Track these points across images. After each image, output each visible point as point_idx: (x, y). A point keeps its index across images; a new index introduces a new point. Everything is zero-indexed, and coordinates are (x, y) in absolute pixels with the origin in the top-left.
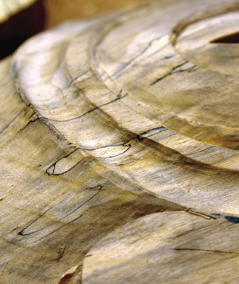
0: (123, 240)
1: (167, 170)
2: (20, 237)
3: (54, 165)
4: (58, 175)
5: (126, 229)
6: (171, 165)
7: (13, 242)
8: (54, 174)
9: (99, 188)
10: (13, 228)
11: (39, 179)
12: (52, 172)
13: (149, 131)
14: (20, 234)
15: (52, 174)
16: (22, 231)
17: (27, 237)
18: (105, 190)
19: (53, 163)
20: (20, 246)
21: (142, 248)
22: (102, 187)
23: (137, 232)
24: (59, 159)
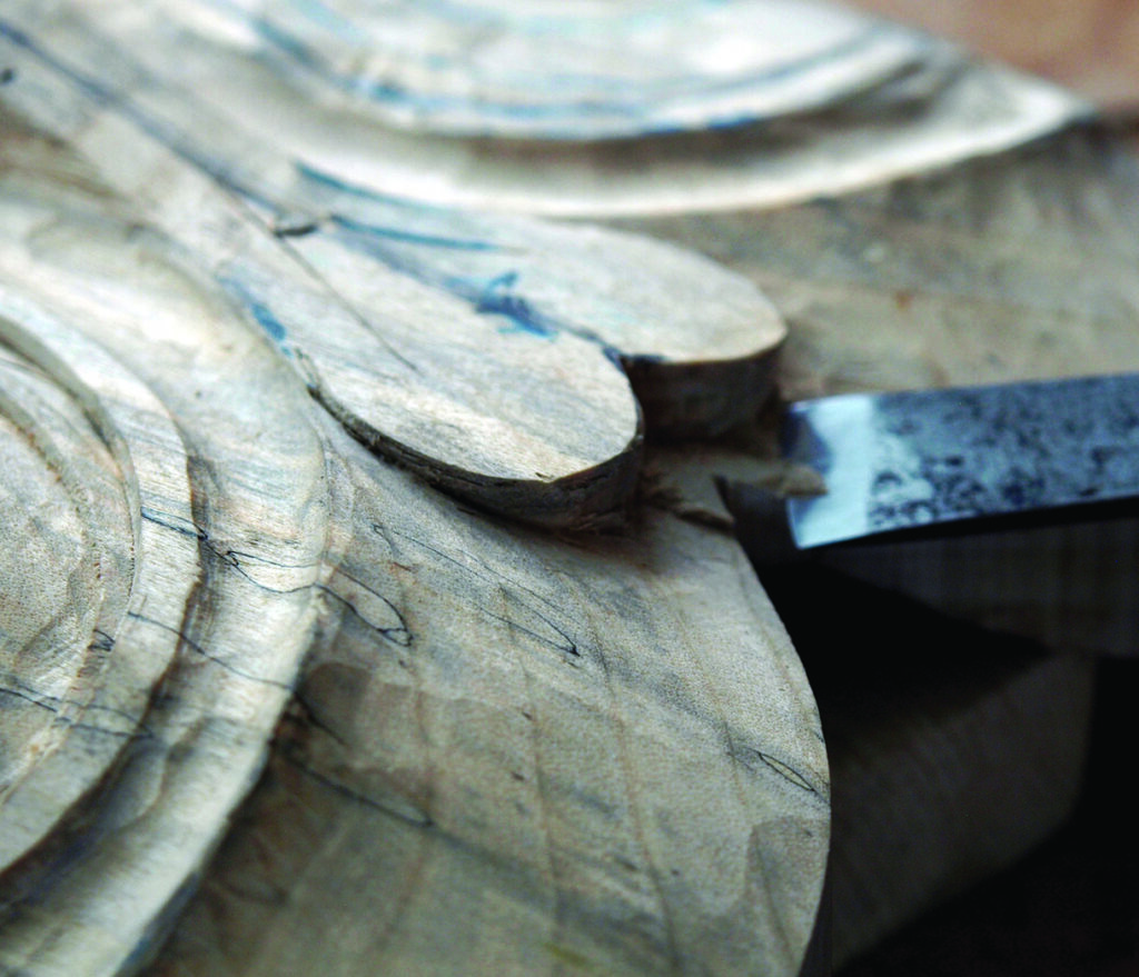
0: (463, 445)
1: (237, 482)
2: (580, 650)
3: (383, 632)
4: (401, 618)
5: (436, 450)
6: (222, 479)
7: (602, 660)
8: (403, 627)
9: (379, 530)
10: (573, 669)
11: (433, 652)
12: (401, 632)
13: (173, 529)
14: (574, 651)
15: (406, 630)
16: (566, 649)
17: (571, 637)
18: (376, 519)
19: (380, 636)
20: (601, 645)
21: (457, 411)
22: (375, 526)
23: (429, 432)
24: (366, 625)
